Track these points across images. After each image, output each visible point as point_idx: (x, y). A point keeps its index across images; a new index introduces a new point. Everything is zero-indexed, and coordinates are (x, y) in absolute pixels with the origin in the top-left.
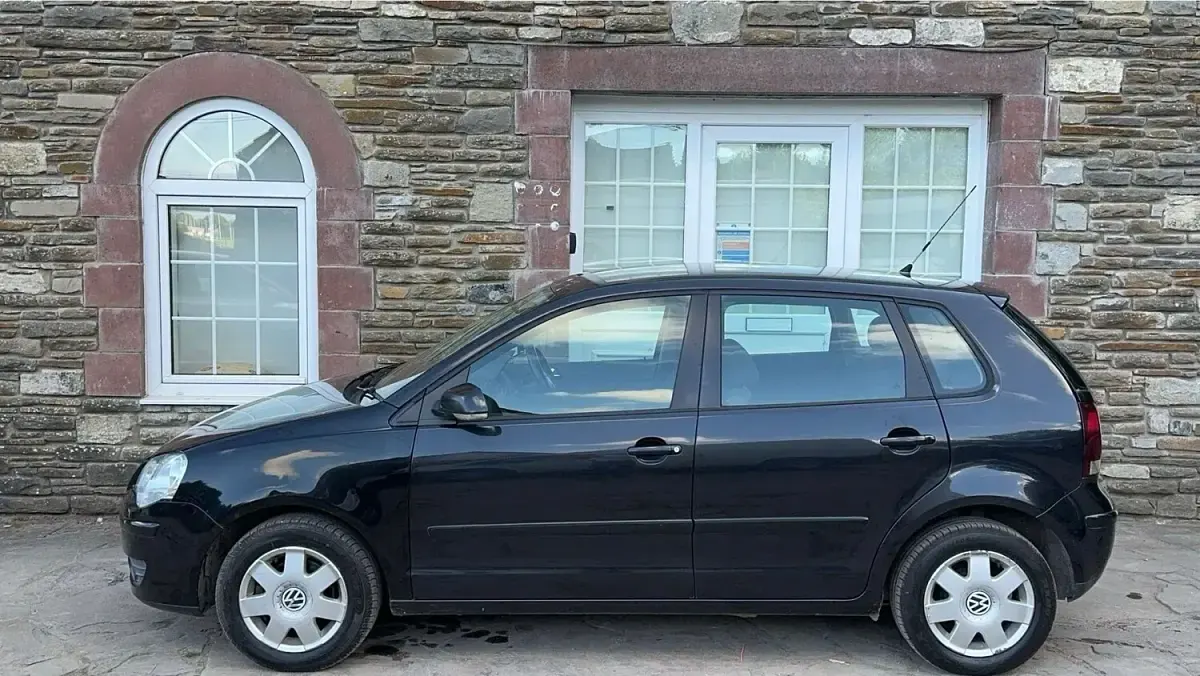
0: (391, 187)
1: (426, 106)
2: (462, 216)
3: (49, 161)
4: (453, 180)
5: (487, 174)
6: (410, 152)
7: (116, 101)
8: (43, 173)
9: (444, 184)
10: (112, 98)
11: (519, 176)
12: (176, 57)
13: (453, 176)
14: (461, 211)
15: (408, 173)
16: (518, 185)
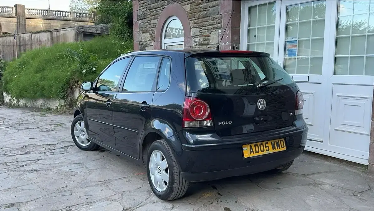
0: (195, 36)
1: (203, 10)
2: (208, 43)
3: (150, 37)
4: (207, 32)
5: (214, 28)
6: (199, 25)
7: (158, 21)
8: (149, 40)
9: (205, 33)
10: (157, 20)
11: (220, 28)
12: (164, 8)
13: (207, 31)
14: (208, 41)
15: (199, 31)
16: (220, 31)
